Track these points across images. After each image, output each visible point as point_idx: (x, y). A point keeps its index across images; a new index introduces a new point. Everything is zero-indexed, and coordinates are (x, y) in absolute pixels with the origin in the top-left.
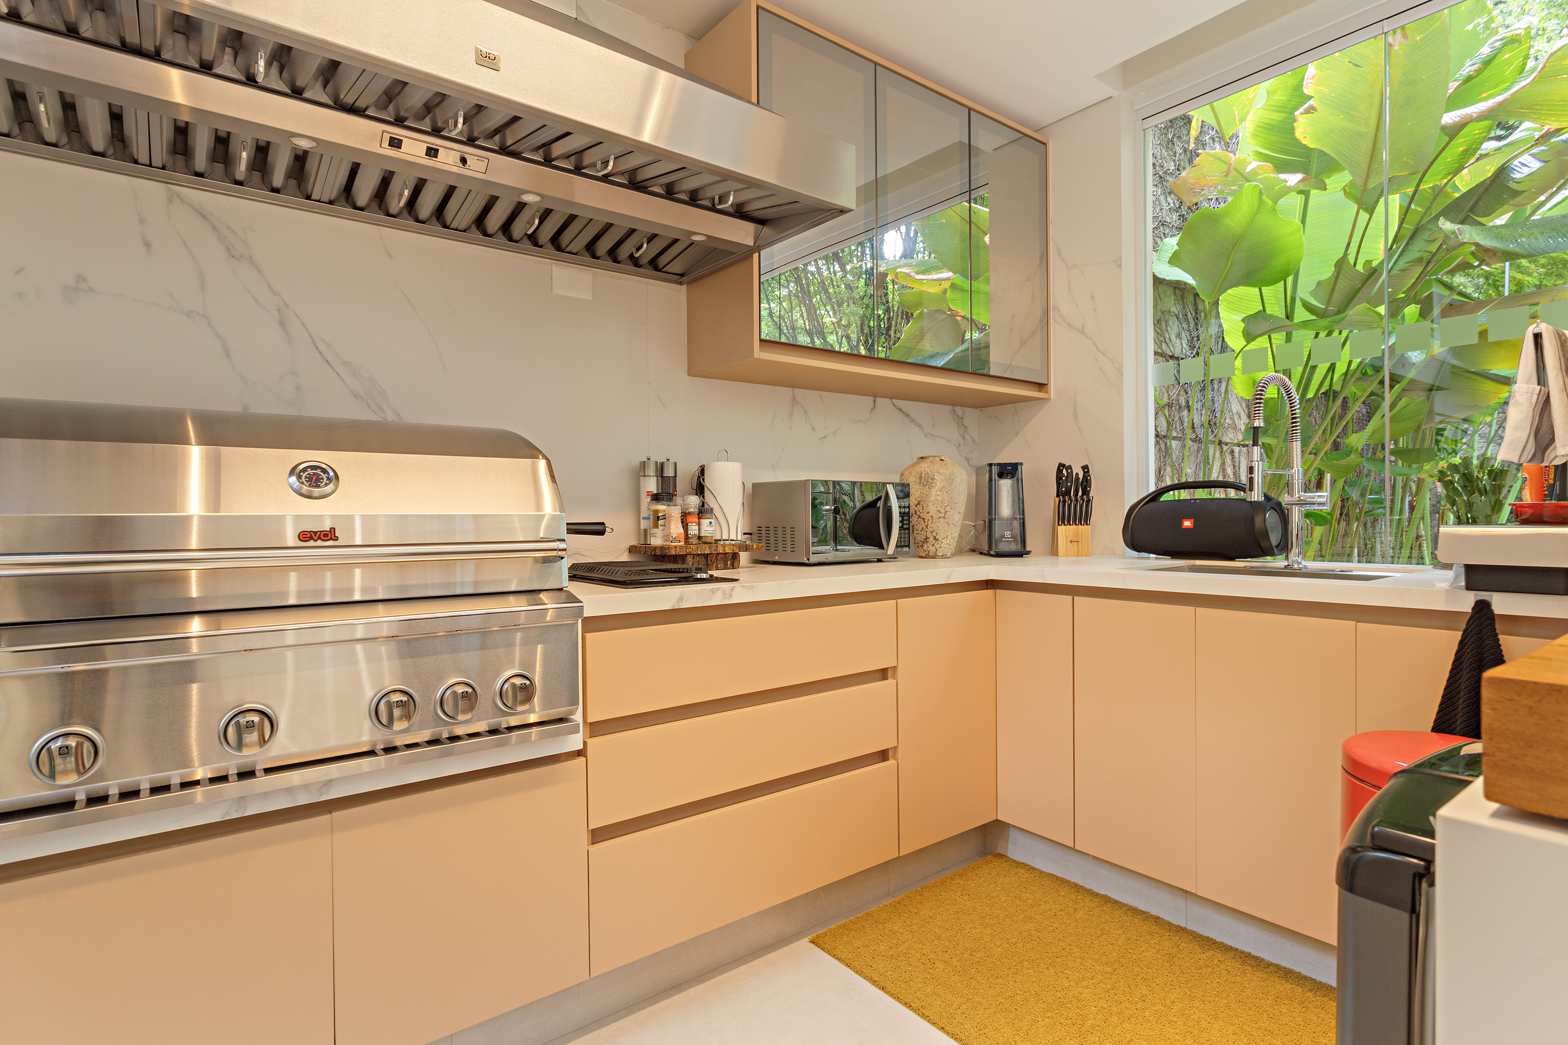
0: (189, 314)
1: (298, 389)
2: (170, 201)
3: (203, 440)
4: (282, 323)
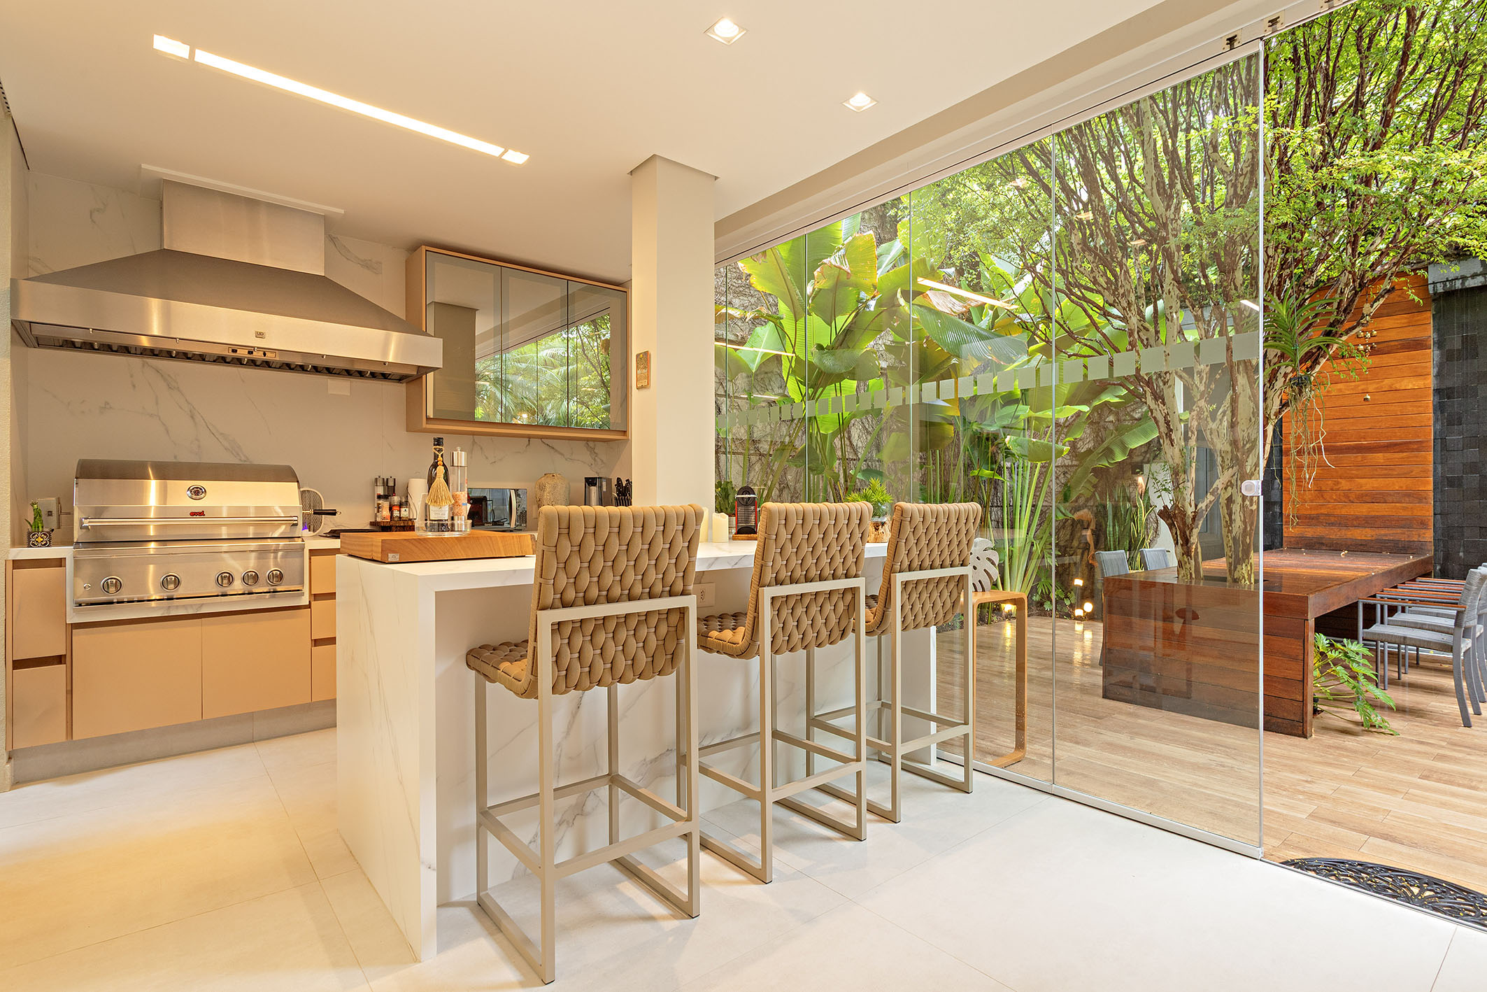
0: (151, 415)
1: (199, 447)
2: (143, 366)
3: (157, 477)
4: (192, 417)
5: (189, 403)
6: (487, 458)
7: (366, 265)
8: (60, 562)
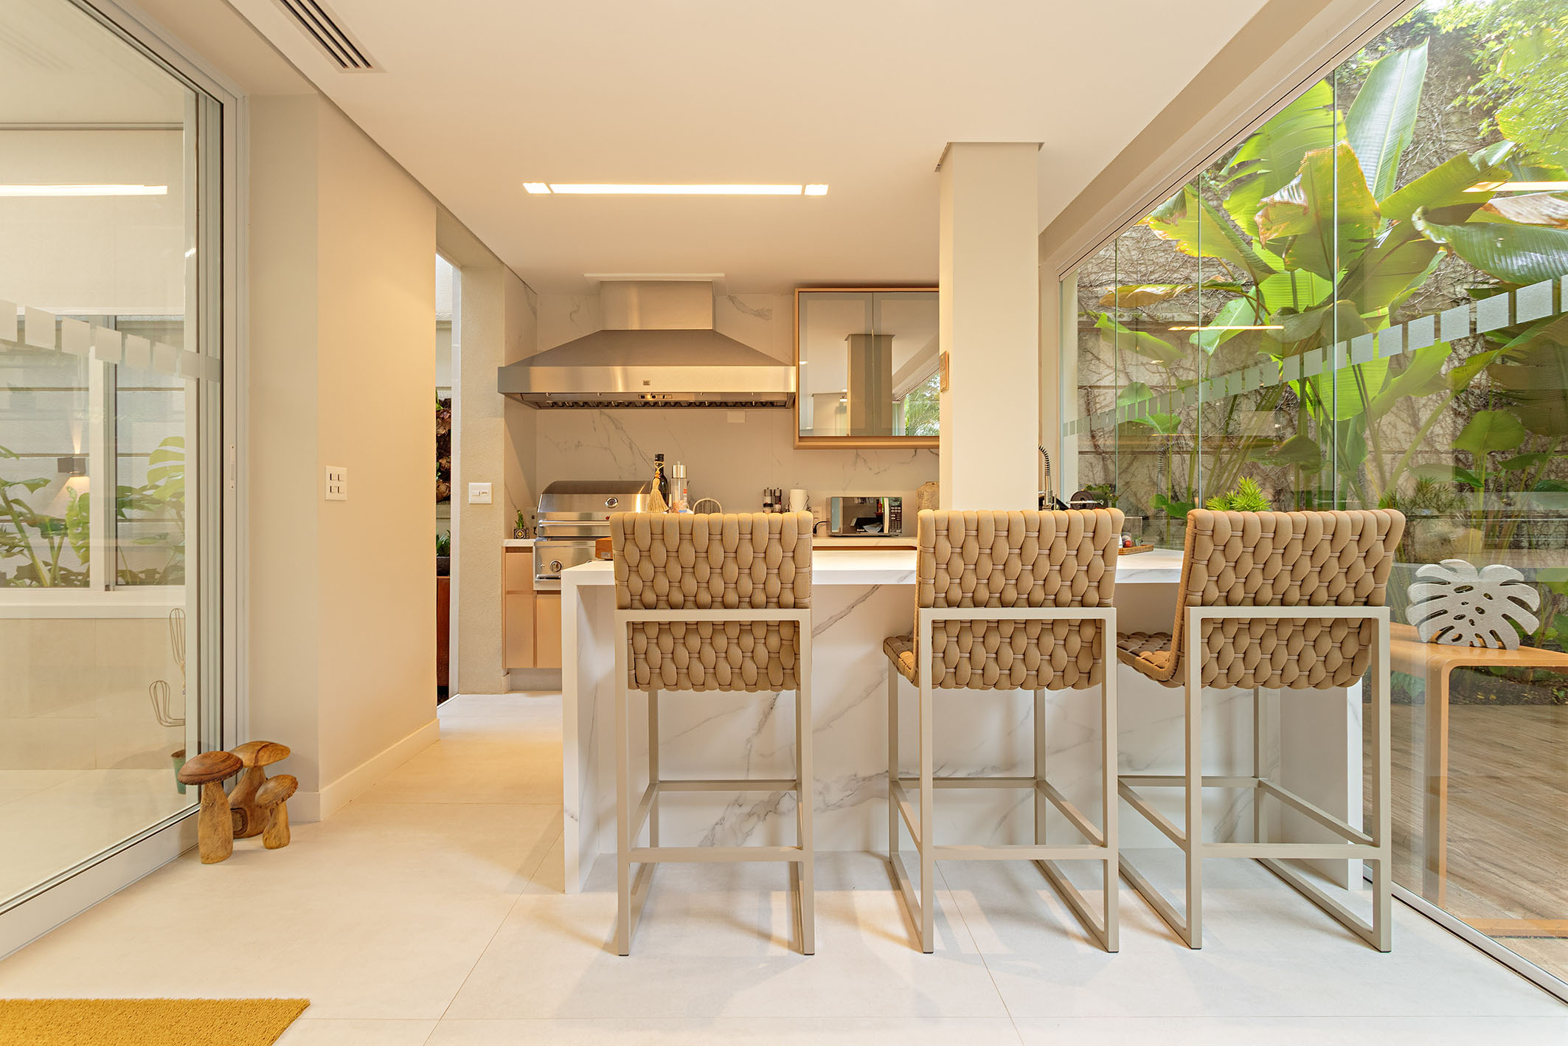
0: (605, 449)
2: (601, 414)
4: (631, 448)
5: (629, 438)
6: (870, 469)
7: (759, 314)
8: (529, 549)
